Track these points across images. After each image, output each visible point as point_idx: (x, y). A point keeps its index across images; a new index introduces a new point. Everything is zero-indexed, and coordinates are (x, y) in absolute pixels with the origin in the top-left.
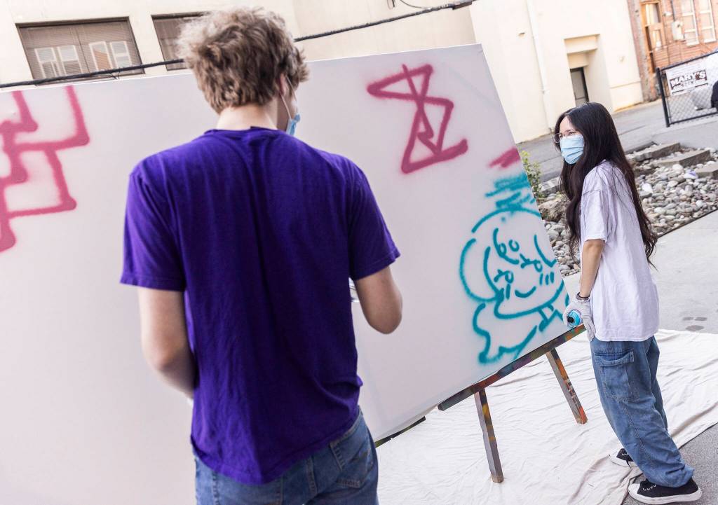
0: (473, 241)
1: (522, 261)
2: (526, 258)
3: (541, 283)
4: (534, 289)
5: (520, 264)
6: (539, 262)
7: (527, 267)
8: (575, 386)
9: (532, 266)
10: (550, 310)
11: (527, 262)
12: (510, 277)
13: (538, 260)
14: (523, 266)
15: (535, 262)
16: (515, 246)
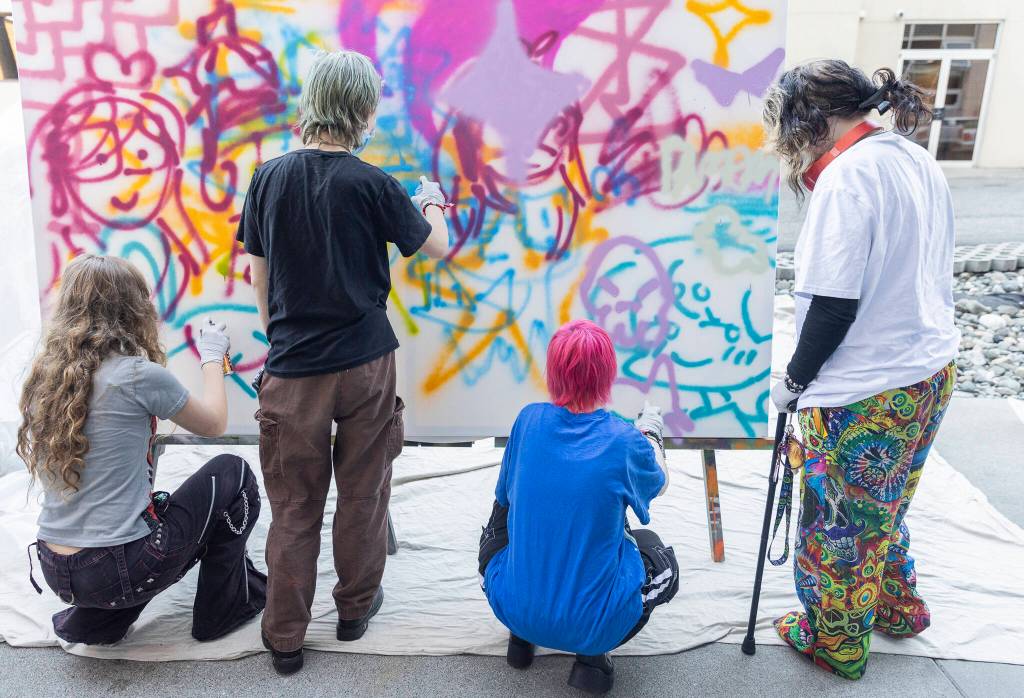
0: (631, 264)
1: (704, 318)
2: (715, 316)
3: (726, 356)
4: (708, 361)
5: (699, 320)
6: (737, 329)
7: (711, 329)
8: (723, 509)
9: (721, 331)
10: (723, 399)
11: (714, 322)
12: (672, 331)
13: (736, 324)
14: (703, 324)
15: (729, 327)
16: (701, 292)
